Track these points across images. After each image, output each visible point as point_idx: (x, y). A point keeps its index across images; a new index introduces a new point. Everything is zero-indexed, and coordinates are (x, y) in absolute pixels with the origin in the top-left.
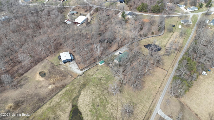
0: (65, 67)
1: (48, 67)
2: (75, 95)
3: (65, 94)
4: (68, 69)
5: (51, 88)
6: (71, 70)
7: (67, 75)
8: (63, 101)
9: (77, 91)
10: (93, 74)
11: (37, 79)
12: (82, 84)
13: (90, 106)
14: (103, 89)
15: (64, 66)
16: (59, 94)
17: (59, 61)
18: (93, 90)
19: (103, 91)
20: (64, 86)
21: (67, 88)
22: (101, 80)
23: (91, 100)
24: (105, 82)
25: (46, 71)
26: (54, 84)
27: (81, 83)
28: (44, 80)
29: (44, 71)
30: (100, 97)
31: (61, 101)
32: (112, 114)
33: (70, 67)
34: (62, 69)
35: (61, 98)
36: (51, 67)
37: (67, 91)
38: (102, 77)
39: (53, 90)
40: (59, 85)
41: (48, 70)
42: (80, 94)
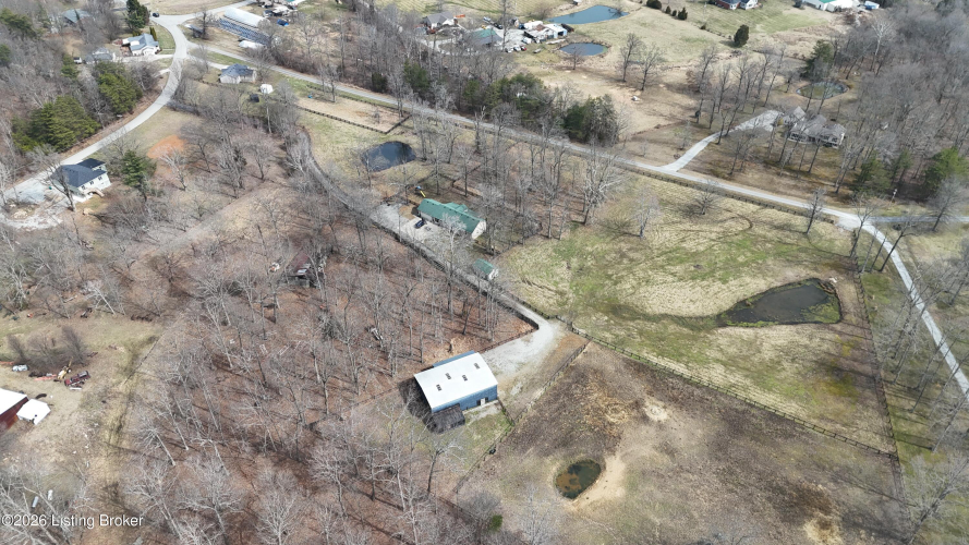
0: (519, 385)
1: (526, 461)
2: (672, 328)
3: (682, 355)
4: (535, 371)
5: (664, 407)
6: (539, 362)
7: (572, 368)
8: (712, 353)
9: (652, 327)
10: (552, 293)
11: (620, 493)
12: (611, 315)
13: (705, 283)
14: (626, 262)
15: (515, 391)
16: (687, 373)
17: (476, 422)
18: (639, 284)
19: (632, 260)
20: (640, 368)
21: (646, 355)
22: (581, 269)
23: (681, 284)
24: (589, 259)
25: (553, 466)
26: (637, 405)
27: (610, 319)
28: (618, 454)
29: (550, 478)
30: (662, 266)
31: (717, 361)
32: (714, 240)
33: (519, 369)
34: (539, 393)
35: (705, 362)
36: (524, 449)
37: (661, 354)
38: (569, 268)
39: (674, 400)
40: (638, 387)
41: (548, 460)
42: (665, 316)
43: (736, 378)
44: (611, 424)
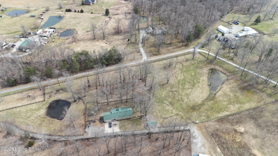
0: (212, 152)
2: (209, 103)
3: (221, 109)
4: (208, 144)
5: (240, 126)
6: (205, 140)
7: (212, 135)
9: (206, 107)
10: (175, 116)
12: (195, 111)
13: (197, 86)
14: (175, 93)
16: (228, 113)
18: (187, 97)
19: (176, 91)
20: (221, 120)
21: (217, 116)
22: (171, 103)
23: (194, 90)
24: (168, 99)
26: (236, 131)
27: (197, 112)
28: (252, 148)
30: (184, 88)
32: (181, 73)
33: (205, 148)
37: (219, 113)
38: (168, 105)
39: (238, 122)
40: (229, 126)
42: (203, 101)
43: (237, 106)
44: (240, 142)
